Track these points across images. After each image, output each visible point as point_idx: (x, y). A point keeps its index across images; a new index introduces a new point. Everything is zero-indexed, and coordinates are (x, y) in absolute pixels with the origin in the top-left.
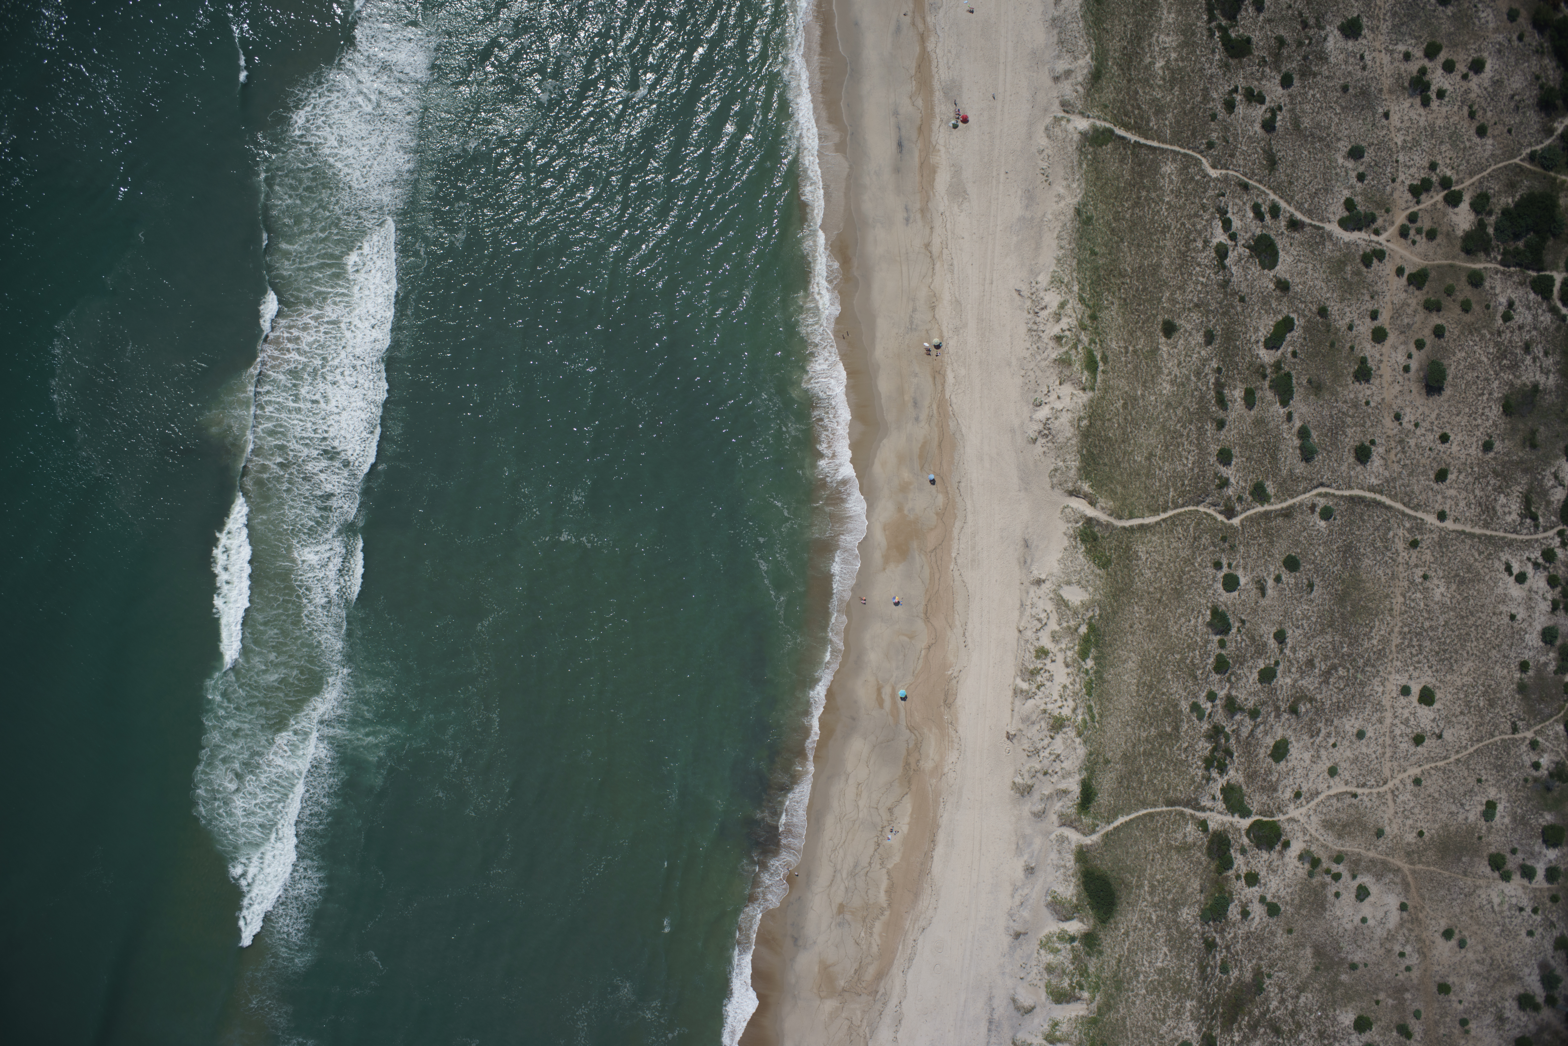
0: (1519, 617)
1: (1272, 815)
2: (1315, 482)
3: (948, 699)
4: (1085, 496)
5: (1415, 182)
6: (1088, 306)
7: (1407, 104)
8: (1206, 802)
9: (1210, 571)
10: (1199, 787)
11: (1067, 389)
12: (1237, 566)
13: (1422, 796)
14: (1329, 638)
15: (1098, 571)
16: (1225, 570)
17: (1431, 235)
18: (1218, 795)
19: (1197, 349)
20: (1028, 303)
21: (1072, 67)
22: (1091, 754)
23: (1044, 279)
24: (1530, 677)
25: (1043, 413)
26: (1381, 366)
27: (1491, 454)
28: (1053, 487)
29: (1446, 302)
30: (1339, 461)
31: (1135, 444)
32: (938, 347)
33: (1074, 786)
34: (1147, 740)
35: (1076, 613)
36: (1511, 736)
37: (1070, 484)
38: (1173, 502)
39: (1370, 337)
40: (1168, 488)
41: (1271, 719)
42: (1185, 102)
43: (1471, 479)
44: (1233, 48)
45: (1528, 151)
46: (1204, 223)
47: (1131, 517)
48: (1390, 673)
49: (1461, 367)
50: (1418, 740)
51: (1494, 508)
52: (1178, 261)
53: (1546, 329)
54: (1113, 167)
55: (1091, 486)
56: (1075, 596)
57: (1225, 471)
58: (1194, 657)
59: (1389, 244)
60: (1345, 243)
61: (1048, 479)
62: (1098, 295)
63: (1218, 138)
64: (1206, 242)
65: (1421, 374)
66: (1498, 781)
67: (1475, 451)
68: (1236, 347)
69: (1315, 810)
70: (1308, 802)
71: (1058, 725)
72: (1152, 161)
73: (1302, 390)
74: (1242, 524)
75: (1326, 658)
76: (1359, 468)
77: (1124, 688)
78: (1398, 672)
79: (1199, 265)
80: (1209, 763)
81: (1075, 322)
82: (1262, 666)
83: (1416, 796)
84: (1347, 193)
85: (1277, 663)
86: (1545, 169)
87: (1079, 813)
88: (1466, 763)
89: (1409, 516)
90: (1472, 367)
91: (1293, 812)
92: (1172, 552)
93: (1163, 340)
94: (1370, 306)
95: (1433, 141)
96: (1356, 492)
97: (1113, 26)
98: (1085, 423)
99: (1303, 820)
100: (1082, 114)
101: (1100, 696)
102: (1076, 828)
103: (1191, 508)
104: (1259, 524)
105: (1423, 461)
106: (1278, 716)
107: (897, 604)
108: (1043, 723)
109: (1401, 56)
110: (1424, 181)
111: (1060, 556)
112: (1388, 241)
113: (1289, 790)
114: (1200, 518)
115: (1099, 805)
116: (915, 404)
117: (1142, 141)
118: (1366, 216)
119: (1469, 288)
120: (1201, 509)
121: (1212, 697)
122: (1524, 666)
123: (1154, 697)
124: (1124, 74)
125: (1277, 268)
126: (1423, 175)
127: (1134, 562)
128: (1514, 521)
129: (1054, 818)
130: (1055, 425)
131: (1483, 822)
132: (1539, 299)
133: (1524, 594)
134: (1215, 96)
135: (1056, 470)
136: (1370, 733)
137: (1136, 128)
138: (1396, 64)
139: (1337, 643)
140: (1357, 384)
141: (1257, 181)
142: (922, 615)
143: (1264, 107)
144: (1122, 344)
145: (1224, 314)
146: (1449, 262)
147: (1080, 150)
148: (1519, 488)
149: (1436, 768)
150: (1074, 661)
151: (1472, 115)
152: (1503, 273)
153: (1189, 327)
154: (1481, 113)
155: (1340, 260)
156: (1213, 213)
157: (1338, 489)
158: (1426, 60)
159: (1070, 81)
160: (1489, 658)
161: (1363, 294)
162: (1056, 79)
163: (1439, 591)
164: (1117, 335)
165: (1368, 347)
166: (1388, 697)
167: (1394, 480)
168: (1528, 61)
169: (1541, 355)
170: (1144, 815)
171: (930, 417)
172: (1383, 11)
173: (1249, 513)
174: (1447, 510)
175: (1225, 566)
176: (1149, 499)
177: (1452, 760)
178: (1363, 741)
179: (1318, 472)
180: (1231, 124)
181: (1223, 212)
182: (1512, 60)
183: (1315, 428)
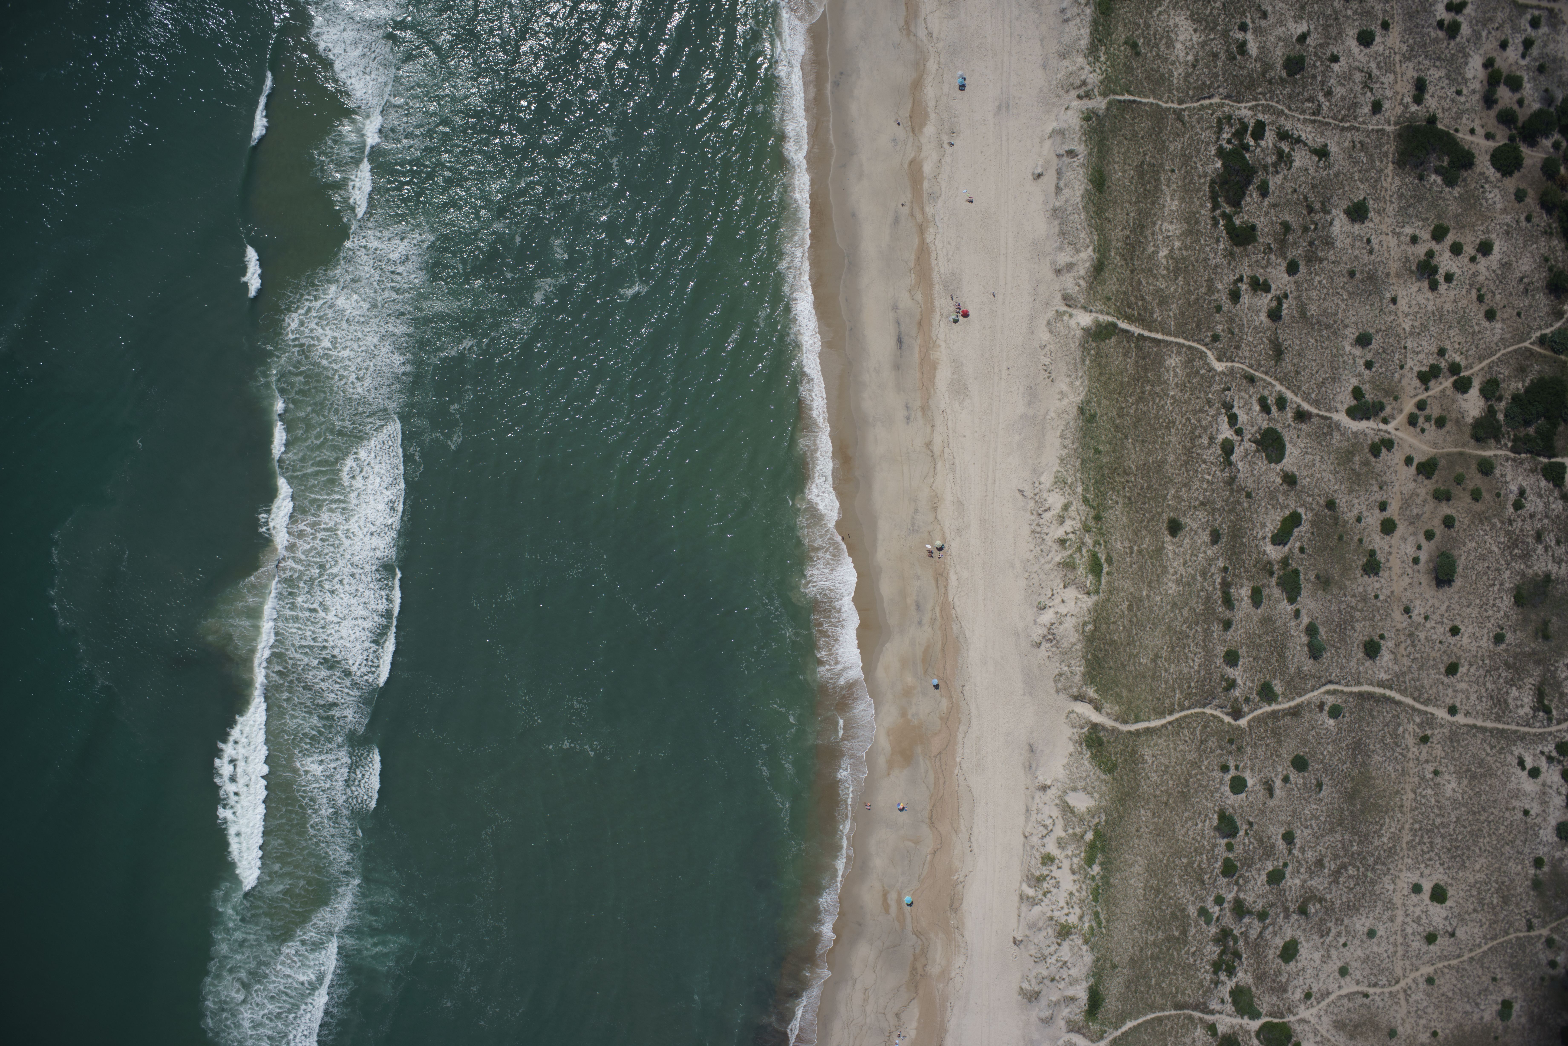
0: (1533, 812)
1: (1282, 1016)
2: (1323, 680)
3: (954, 904)
4: (1091, 701)
5: (1424, 369)
6: (1092, 507)
7: (1414, 288)
8: (1214, 1005)
9: (1217, 774)
10: (1207, 991)
11: (1071, 593)
12: (1245, 767)
13: (1436, 995)
14: (1338, 836)
15: (1104, 777)
16: (1232, 773)
17: (1440, 422)
18: (1227, 998)
19: (1203, 548)
20: (1032, 504)
21: (1074, 260)
22: (1098, 960)
23: (1047, 479)
24: (1545, 873)
25: (1047, 617)
26: (1391, 558)
27: (1503, 646)
28: (1057, 692)
29: (1456, 491)
30: (1349, 656)
31: (1141, 646)
32: (940, 549)
33: (1081, 993)
34: (1154, 943)
35: (1081, 820)
36: (1526, 934)
37: (1075, 690)
38: (1179, 705)
39: (1379, 529)
40: (1174, 690)
41: (1280, 920)
42: (1190, 292)
43: (1482, 672)
44: (1237, 236)
45: (1538, 334)
46: (1210, 419)
47: (1137, 720)
48: (1401, 870)
49: (1472, 557)
50: (1431, 938)
51: (1506, 701)
52: (1183, 458)
53: (1558, 517)
54: (1116, 361)
55: (1096, 691)
56: (1081, 802)
57: (1232, 672)
58: (1201, 862)
59: (1397, 433)
60: (1353, 433)
61: (1053, 684)
62: (1103, 494)
63: (1223, 331)
64: (1212, 439)
65: (1431, 565)
66: (1513, 980)
67: (1486, 643)
68: (1243, 544)
69: (1326, 1011)
70: (1318, 1003)
71: (1064, 932)
72: (1157, 354)
73: (1310, 586)
74: (1249, 726)
75: (1336, 857)
76: (1368, 663)
77: (1130, 892)
78: (1409, 869)
79: (1205, 462)
80: (1217, 967)
81: (1079, 525)
82: (1271, 868)
83: (1429, 995)
84: (1354, 382)
85: (1285, 865)
86: (1555, 353)
87: (1087, 1020)
88: (1481, 960)
89: (1419, 711)
90: (1483, 558)
91: (1304, 1013)
92: (1179, 755)
93: (1168, 538)
94: (1379, 497)
95: (1442, 326)
96: (1366, 688)
97: (1115, 215)
98: (1090, 627)
99: (1313, 1020)
100: (1085, 308)
101: (1107, 902)
102: (1084, 1035)
103: (1198, 710)
104: (1266, 724)
105: (1433, 654)
106: (1287, 917)
107: (902, 810)
108: (1049, 930)
109: (1408, 238)
110: (1432, 367)
111: (1065, 761)
112: (1397, 429)
113: (1299, 990)
114: (1206, 722)
115: (1107, 1011)
116: (918, 607)
117: (1146, 333)
118: (1374, 405)
119: (1479, 475)
120: (1208, 711)
121: (1219, 901)
122: (1538, 863)
123: (1161, 901)
124: (1127, 264)
125: (1285, 461)
126: (1432, 361)
127: (1140, 765)
128: (1526, 714)
129: (1062, 1024)
130: (1060, 630)
131: (1499, 1022)
132: (1551, 486)
133: (1538, 789)
134: (1220, 286)
135: (1060, 675)
136: (1381, 932)
137: (1140, 321)
138: (1403, 247)
139: (1347, 842)
140: (1366, 577)
141: (1263, 372)
142: (928, 820)
143: (1270, 296)
144: (1127, 544)
145: (1230, 511)
146: (1459, 449)
147: (1083, 346)
148: (1531, 680)
149: (1449, 967)
150: (1080, 868)
151: (1480, 299)
152: (1514, 460)
153: (1195, 526)
154: (1489, 296)
155: (1348, 451)
156: (1218, 409)
157: (1347, 685)
158: (1434, 242)
159: (1071, 274)
160: (1502, 854)
161: (1371, 485)
162: (1058, 272)
163: (1450, 786)
164: (1122, 535)
165: (1377, 539)
166: (1399, 895)
167: (1404, 674)
168: (1536, 243)
169: (1553, 543)
170: (1153, 1019)
171: (933, 620)
172: (1389, 193)
173: (1256, 713)
174: (1458, 704)
175: (1232, 768)
176: (1155, 701)
177: (1465, 958)
178: (1375, 940)
179: (1327, 670)
180: (1237, 315)
181: (1228, 406)
182: (1521, 242)
183: (1323, 624)
